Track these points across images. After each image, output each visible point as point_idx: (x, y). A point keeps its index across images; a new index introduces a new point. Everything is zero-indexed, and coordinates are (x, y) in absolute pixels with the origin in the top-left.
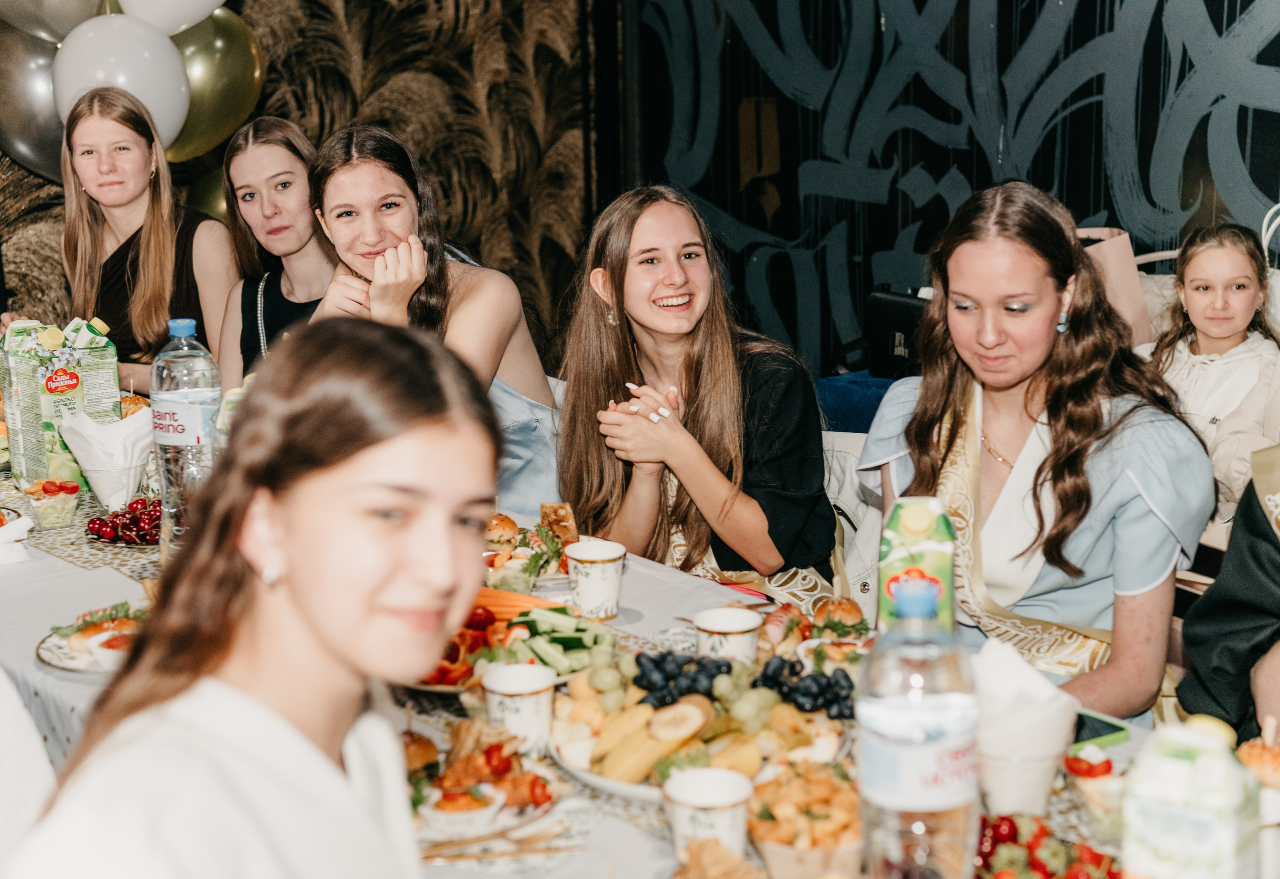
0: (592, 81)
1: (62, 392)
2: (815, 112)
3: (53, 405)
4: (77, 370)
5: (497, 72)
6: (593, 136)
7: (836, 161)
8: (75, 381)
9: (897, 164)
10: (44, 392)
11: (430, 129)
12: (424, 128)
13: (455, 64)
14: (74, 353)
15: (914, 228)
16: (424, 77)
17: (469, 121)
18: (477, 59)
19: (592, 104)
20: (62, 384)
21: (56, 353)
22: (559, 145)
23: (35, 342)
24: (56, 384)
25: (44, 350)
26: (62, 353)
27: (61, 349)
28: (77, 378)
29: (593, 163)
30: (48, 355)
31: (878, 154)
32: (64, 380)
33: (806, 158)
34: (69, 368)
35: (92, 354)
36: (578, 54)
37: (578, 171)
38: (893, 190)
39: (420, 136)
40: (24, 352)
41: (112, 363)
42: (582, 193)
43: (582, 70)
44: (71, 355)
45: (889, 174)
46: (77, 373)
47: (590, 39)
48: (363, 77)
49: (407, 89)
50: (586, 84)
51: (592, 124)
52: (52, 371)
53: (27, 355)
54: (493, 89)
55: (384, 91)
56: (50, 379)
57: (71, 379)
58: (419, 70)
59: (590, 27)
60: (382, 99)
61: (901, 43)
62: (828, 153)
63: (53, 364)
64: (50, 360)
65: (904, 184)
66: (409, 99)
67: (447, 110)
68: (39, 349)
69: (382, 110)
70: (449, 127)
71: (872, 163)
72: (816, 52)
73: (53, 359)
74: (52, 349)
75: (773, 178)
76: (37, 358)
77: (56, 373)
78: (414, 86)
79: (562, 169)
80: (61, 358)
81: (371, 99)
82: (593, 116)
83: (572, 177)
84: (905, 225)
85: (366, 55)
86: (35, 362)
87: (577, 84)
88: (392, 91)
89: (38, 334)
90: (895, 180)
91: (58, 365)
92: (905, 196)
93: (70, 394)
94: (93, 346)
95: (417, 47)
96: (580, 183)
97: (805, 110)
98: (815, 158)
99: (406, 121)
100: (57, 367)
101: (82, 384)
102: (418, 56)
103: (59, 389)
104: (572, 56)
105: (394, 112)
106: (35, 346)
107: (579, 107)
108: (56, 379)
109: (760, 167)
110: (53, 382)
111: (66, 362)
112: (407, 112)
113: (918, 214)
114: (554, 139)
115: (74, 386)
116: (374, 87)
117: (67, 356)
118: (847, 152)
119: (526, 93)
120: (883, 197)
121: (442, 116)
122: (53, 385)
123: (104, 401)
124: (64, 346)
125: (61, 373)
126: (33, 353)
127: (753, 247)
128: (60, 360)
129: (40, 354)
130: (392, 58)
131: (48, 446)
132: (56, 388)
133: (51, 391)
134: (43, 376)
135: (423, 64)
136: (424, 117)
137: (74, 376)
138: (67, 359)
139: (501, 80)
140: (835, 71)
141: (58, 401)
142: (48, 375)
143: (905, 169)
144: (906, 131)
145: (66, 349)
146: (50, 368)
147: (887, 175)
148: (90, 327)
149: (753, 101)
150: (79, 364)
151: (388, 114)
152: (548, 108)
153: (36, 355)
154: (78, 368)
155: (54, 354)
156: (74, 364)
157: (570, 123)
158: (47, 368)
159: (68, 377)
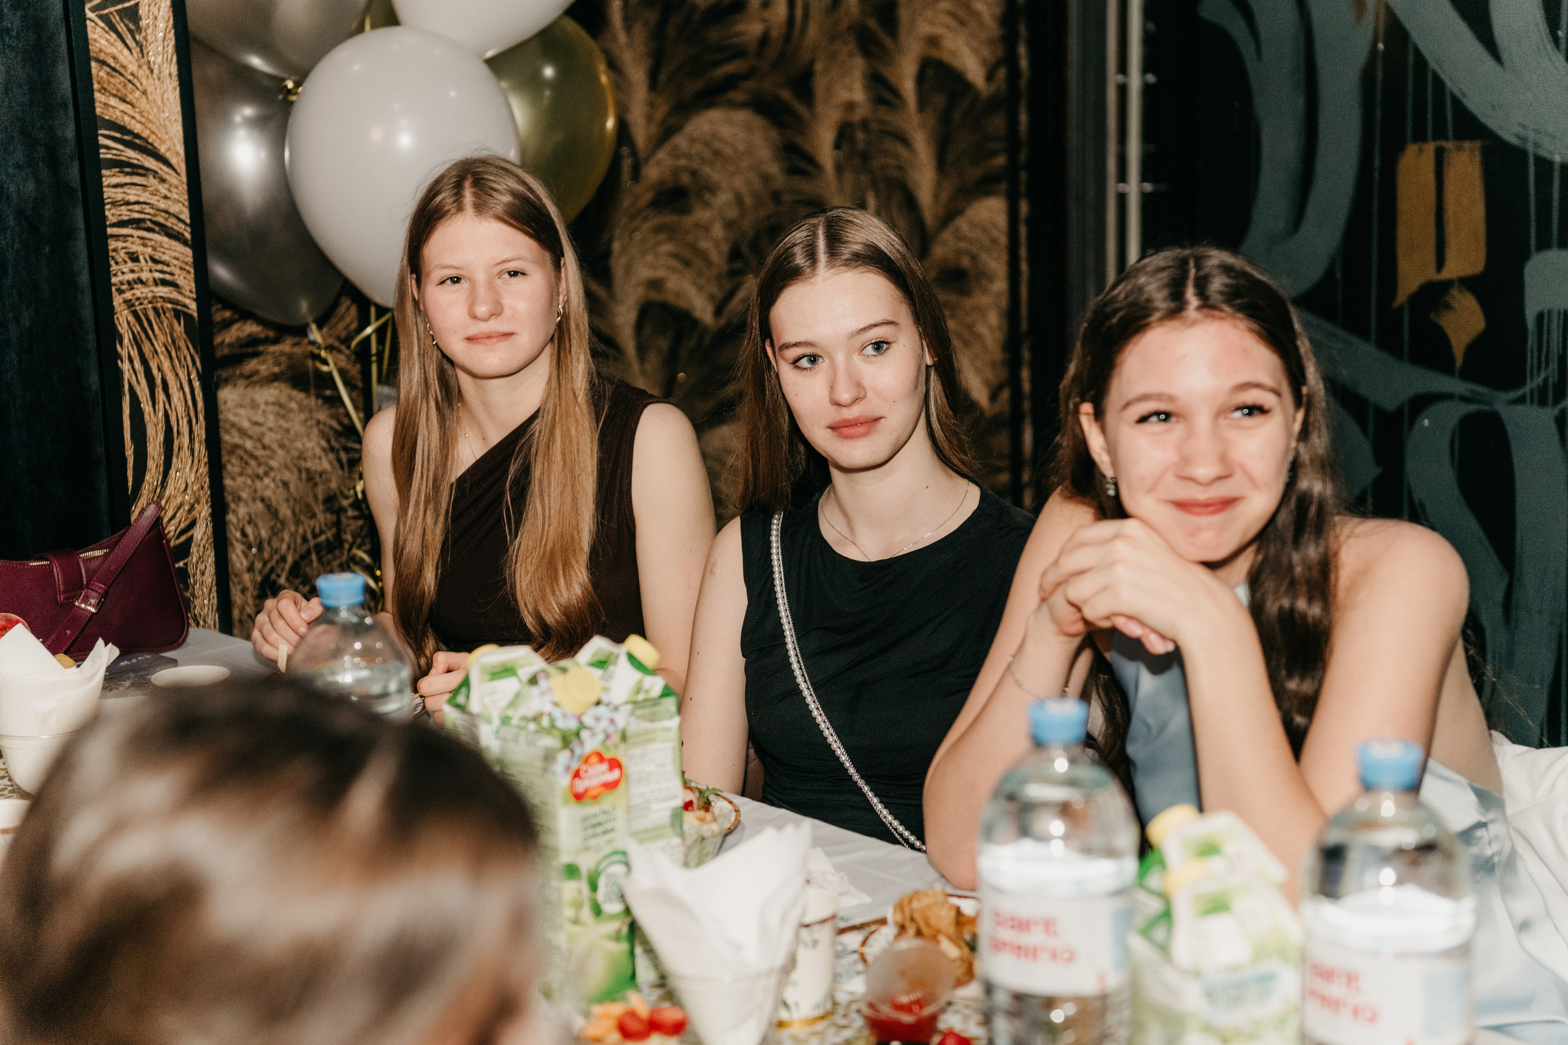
0: (1023, 118)
1: (595, 797)
3: (580, 826)
4: (620, 754)
5: (850, 106)
6: (1024, 208)
8: (615, 774)
10: (568, 802)
11: (748, 201)
12: (739, 199)
13: (786, 95)
14: (617, 717)
16: (742, 116)
17: (806, 187)
18: (820, 84)
19: (1023, 156)
20: (596, 782)
21: (588, 720)
22: (962, 223)
23: (547, 699)
24: (586, 784)
25: (565, 716)
26: (597, 719)
27: (595, 711)
28: (620, 766)
29: (1023, 252)
30: (573, 725)
32: (598, 774)
33: (1544, 245)
34: (607, 749)
35: (639, 712)
36: (1002, 73)
37: (997, 265)
39: (732, 213)
40: (524, 718)
41: (668, 729)
42: (1004, 302)
43: (1006, 102)
44: (612, 721)
46: (620, 757)
47: (1022, 50)
48: (649, 118)
49: (715, 136)
50: (1013, 123)
51: (1022, 188)
52: (581, 757)
53: (532, 726)
54: (844, 135)
55: (680, 141)
56: (577, 774)
57: (611, 769)
58: (733, 105)
59: (1023, 30)
60: (676, 154)
63: (582, 743)
64: (578, 734)
66: (717, 153)
67: (774, 169)
68: (557, 713)
69: (676, 172)
70: (776, 196)
73: (585, 734)
74: (578, 712)
75: (1468, 283)
76: (555, 733)
77: (586, 761)
78: (725, 131)
79: (965, 262)
80: (595, 730)
81: (662, 155)
82: (1023, 176)
83: (985, 276)
85: (653, 83)
86: (550, 742)
87: (997, 123)
88: (692, 140)
89: (550, 682)
91: (591, 743)
93: (609, 800)
94: (641, 697)
95: (730, 68)
96: (1000, 285)
97: (1544, 163)
99: (712, 189)
100: (588, 748)
101: (627, 778)
102: (731, 82)
103: (592, 793)
104: (990, 77)
105: (694, 173)
106: (548, 708)
107: (1000, 161)
108: (586, 772)
109: (1440, 263)
110: (582, 779)
111: (603, 736)
112: (714, 174)
114: (950, 215)
115: (612, 785)
116: (666, 133)
117: (604, 724)
119: (904, 140)
121: (766, 179)
122: (580, 786)
123: (656, 806)
124: (598, 703)
125: (594, 759)
126: (545, 722)
127: (1421, 403)
128: (593, 735)
129: (561, 724)
130: (694, 86)
131: (569, 912)
132: (586, 791)
133: (579, 797)
134: (568, 768)
135: (738, 96)
136: (738, 182)
137: (615, 764)
138: (604, 731)
139: (857, 117)
141: (588, 818)
142: (575, 766)
145: (602, 708)
146: (578, 751)
148: (631, 657)
149: (1430, 147)
150: (624, 737)
151: (685, 179)
152: (941, 163)
153: (553, 726)
154: (622, 747)
155: (581, 723)
156: (616, 738)
157: (984, 187)
158: (572, 751)
159: (604, 767)
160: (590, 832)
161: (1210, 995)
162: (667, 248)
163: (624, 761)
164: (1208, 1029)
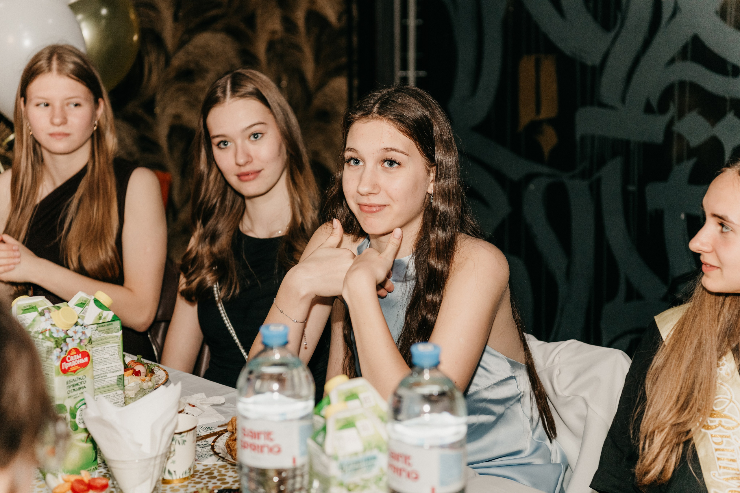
0: (355, 39)
1: (74, 371)
2: (593, 68)
3: (66, 385)
4: (89, 349)
5: (274, 32)
6: (356, 82)
7: (612, 108)
8: (86, 359)
9: (673, 110)
10: (59, 374)
13: (242, 26)
14: (86, 331)
15: (688, 165)
16: (220, 36)
18: (259, 21)
19: (355, 58)
20: (74, 363)
21: (70, 333)
22: (327, 90)
23: (49, 322)
24: (69, 365)
25: (58, 331)
26: (76, 332)
27: (74, 328)
28: (88, 356)
30: (62, 335)
31: (654, 102)
32: (76, 360)
33: (584, 104)
34: (81, 347)
35: (100, 329)
36: (344, 18)
38: (669, 132)
40: (37, 333)
41: (117, 337)
43: (346, 32)
44: (83, 333)
45: (665, 118)
46: (88, 351)
47: (354, 7)
48: (174, 36)
49: (207, 45)
50: (350, 41)
51: (355, 73)
52: (66, 351)
54: (271, 46)
55: (190, 47)
56: (64, 360)
57: (83, 357)
58: (216, 31)
60: (188, 53)
61: (680, 10)
62: (605, 100)
63: (67, 345)
64: (65, 340)
65: (679, 127)
66: (208, 53)
68: (53, 329)
69: (188, 62)
71: (648, 109)
72: (595, 17)
73: (68, 340)
74: (65, 329)
75: (550, 121)
76: (52, 340)
77: (69, 353)
78: (212, 43)
79: (328, 108)
80: (74, 338)
81: (180, 54)
82: (355, 67)
83: (336, 114)
84: (680, 160)
85: (176, 18)
86: (50, 344)
87: (343, 42)
88: (196, 47)
89: (51, 314)
90: (671, 123)
91: (72, 344)
92: (680, 137)
93: (81, 373)
94: (101, 321)
95: (214, 12)
97: (584, 66)
98: (592, 104)
99: (205, 71)
100: (71, 347)
101: (92, 362)
102: (215, 19)
103: (72, 369)
104: (339, 18)
105: (196, 63)
106: (49, 327)
107: (344, 60)
108: (69, 359)
109: (538, 111)
110: (67, 362)
111: (79, 341)
112: (207, 63)
113: (692, 152)
114: (321, 85)
115: (84, 365)
116: (182, 44)
117: (80, 335)
118: (623, 100)
119: (298, 48)
120: (659, 138)
122: (66, 366)
123: (109, 375)
124: (76, 324)
125: (74, 353)
126: (47, 334)
127: (530, 177)
128: (73, 340)
129: (55, 335)
130: (195, 21)
132: (69, 368)
133: (65, 371)
134: (59, 357)
135: (219, 26)
136: (219, 68)
137: (85, 354)
138: (79, 338)
139: (277, 37)
140: (612, 34)
141: (70, 382)
142: (63, 356)
143: (681, 114)
144: (682, 84)
145: (78, 327)
146: (64, 349)
147: (662, 121)
148: (96, 301)
149: (533, 58)
150: (90, 341)
151: (192, 66)
152: (317, 59)
153: (51, 336)
154: (89, 346)
155: (67, 334)
156: (86, 342)
157: (336, 73)
158: (61, 349)
159: (80, 356)
160: (72, 388)
161: (342, 468)
162: (183, 99)
163: (90, 353)
164: (341, 484)
